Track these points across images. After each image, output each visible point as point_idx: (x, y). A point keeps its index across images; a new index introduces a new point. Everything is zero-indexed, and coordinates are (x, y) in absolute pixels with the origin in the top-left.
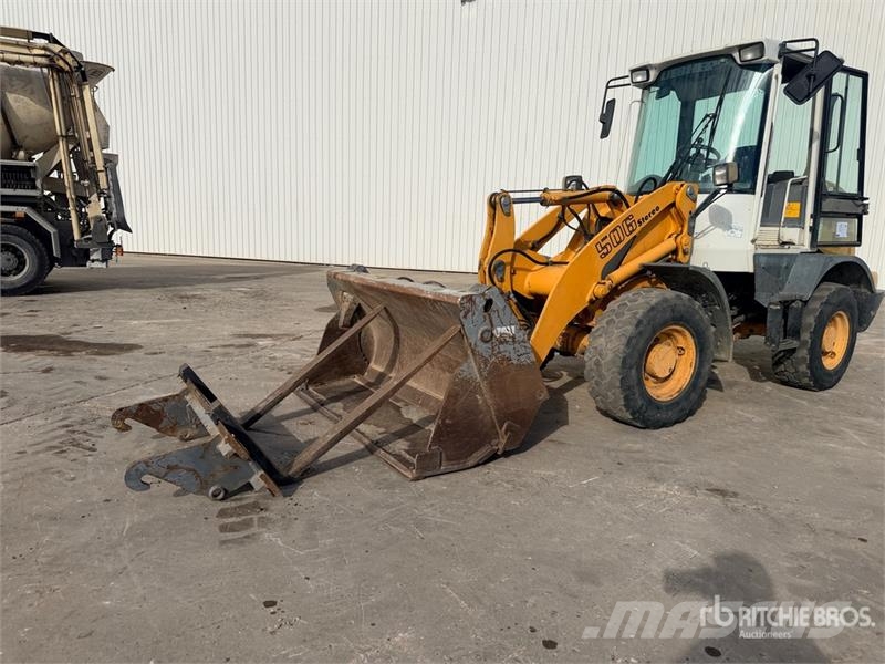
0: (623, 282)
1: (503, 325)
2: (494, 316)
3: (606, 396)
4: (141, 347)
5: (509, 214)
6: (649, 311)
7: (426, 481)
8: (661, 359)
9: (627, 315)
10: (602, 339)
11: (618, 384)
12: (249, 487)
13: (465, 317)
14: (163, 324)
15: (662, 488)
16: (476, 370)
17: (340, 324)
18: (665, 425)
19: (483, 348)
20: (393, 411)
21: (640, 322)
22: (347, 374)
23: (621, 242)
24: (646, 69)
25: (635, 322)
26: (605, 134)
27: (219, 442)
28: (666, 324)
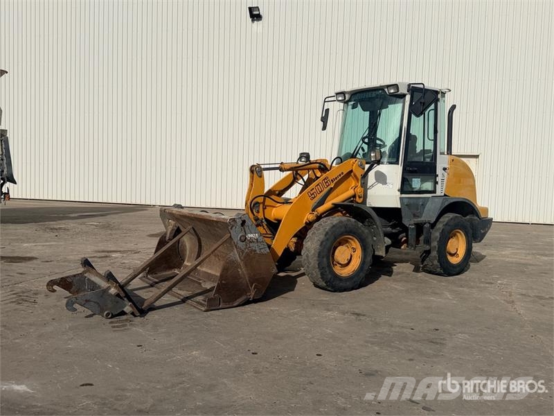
0: (325, 212)
1: (251, 233)
2: (247, 229)
3: (312, 274)
4: (36, 258)
5: (261, 176)
6: (332, 227)
7: (212, 312)
8: (342, 254)
9: (322, 229)
10: (309, 243)
11: (317, 266)
12: (123, 313)
13: (231, 228)
14: (46, 245)
15: (329, 313)
16: (238, 256)
17: (167, 238)
18: (345, 290)
19: (241, 244)
20: (196, 285)
21: (327, 233)
22: (171, 268)
23: (322, 191)
24: (343, 93)
25: (325, 233)
26: (324, 128)
27: (110, 289)
28: (342, 234)
